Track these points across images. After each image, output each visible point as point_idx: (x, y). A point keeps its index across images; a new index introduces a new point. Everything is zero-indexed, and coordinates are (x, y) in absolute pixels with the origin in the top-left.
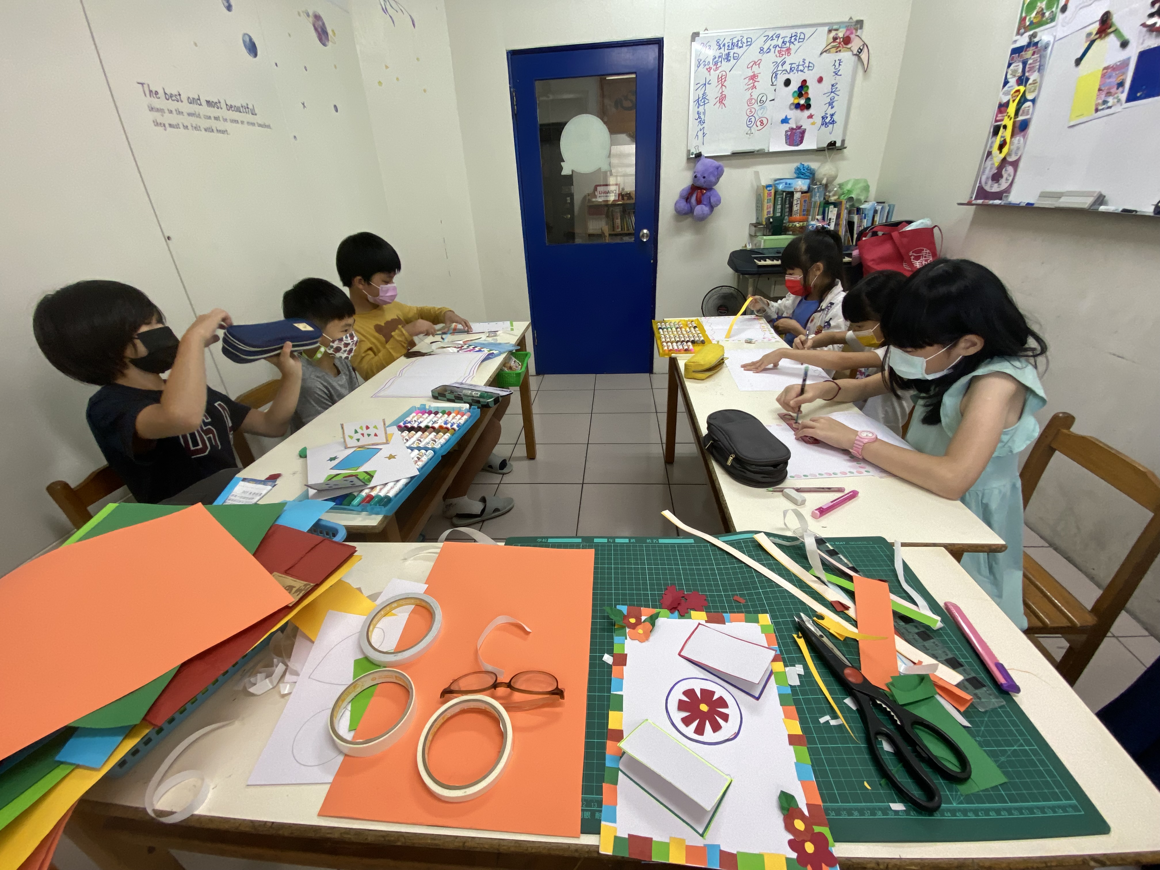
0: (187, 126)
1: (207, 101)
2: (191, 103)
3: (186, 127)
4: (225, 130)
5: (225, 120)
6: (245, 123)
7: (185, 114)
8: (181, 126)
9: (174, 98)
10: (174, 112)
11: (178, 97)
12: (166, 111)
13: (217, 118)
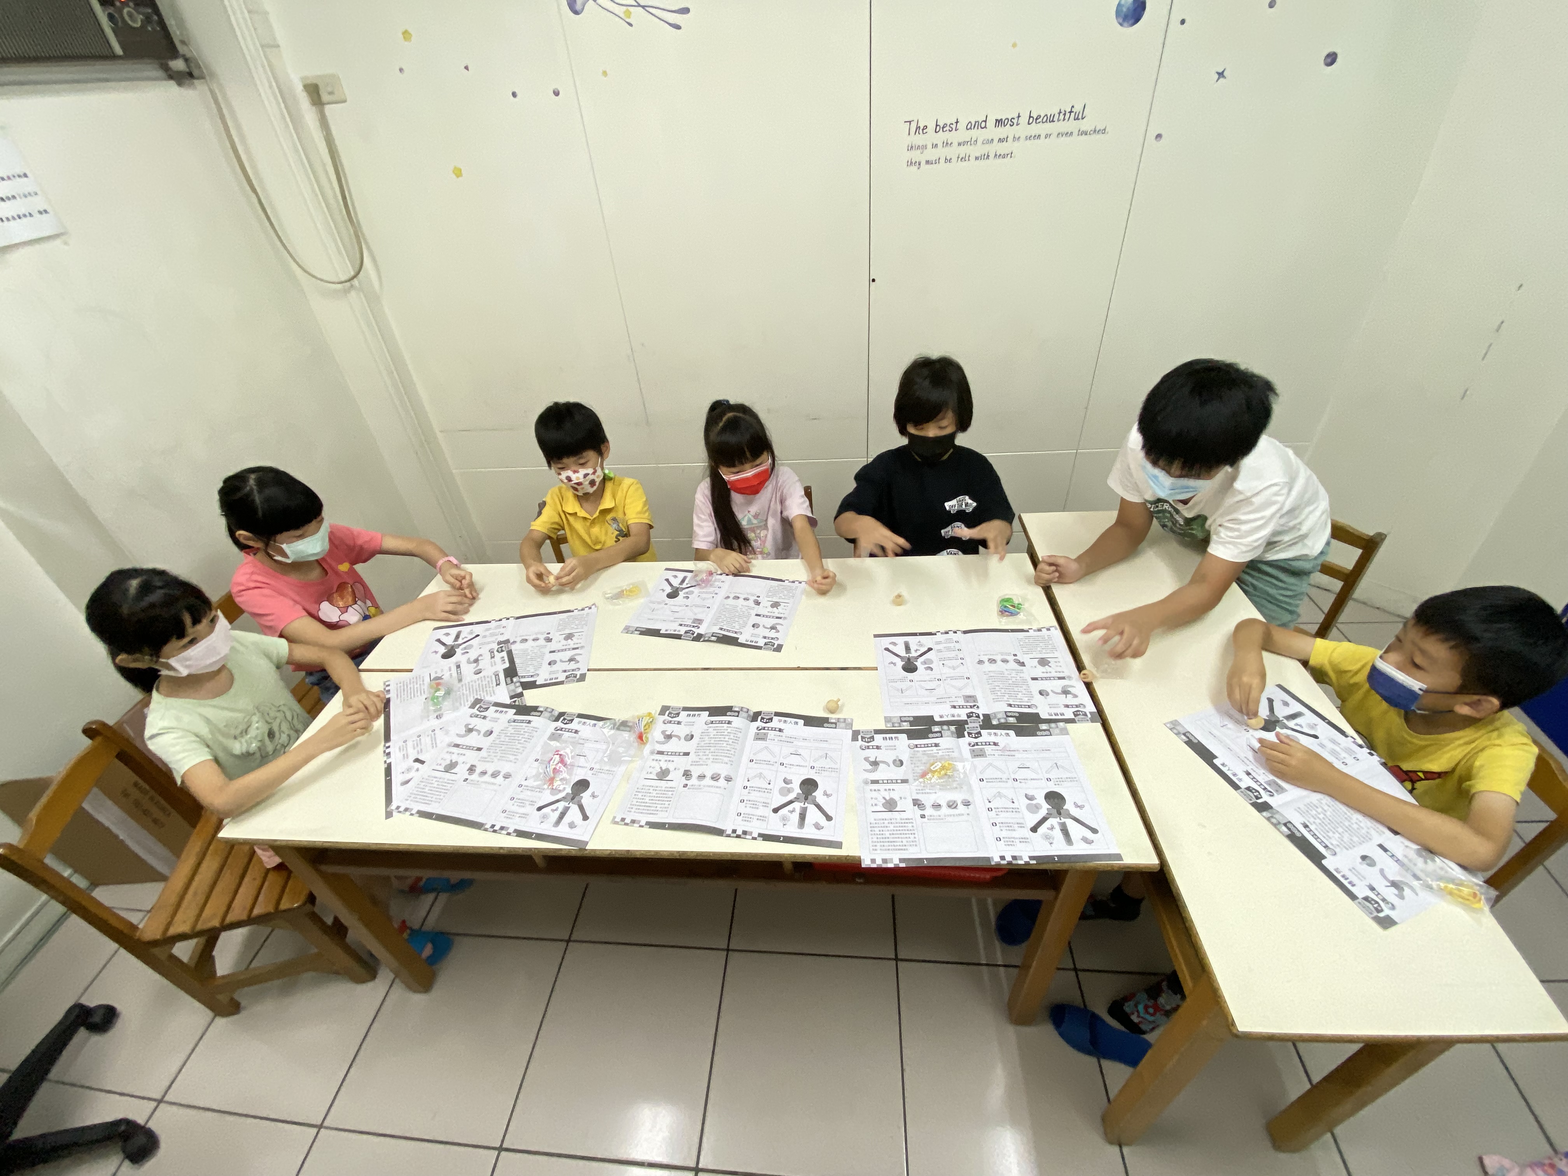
0: (951, 159)
1: (996, 120)
2: (971, 128)
3: (948, 161)
4: (1009, 152)
5: (1016, 139)
6: (1054, 136)
7: (955, 144)
8: (942, 160)
9: (947, 128)
10: (940, 145)
11: (954, 126)
12: (929, 146)
13: (1000, 140)
